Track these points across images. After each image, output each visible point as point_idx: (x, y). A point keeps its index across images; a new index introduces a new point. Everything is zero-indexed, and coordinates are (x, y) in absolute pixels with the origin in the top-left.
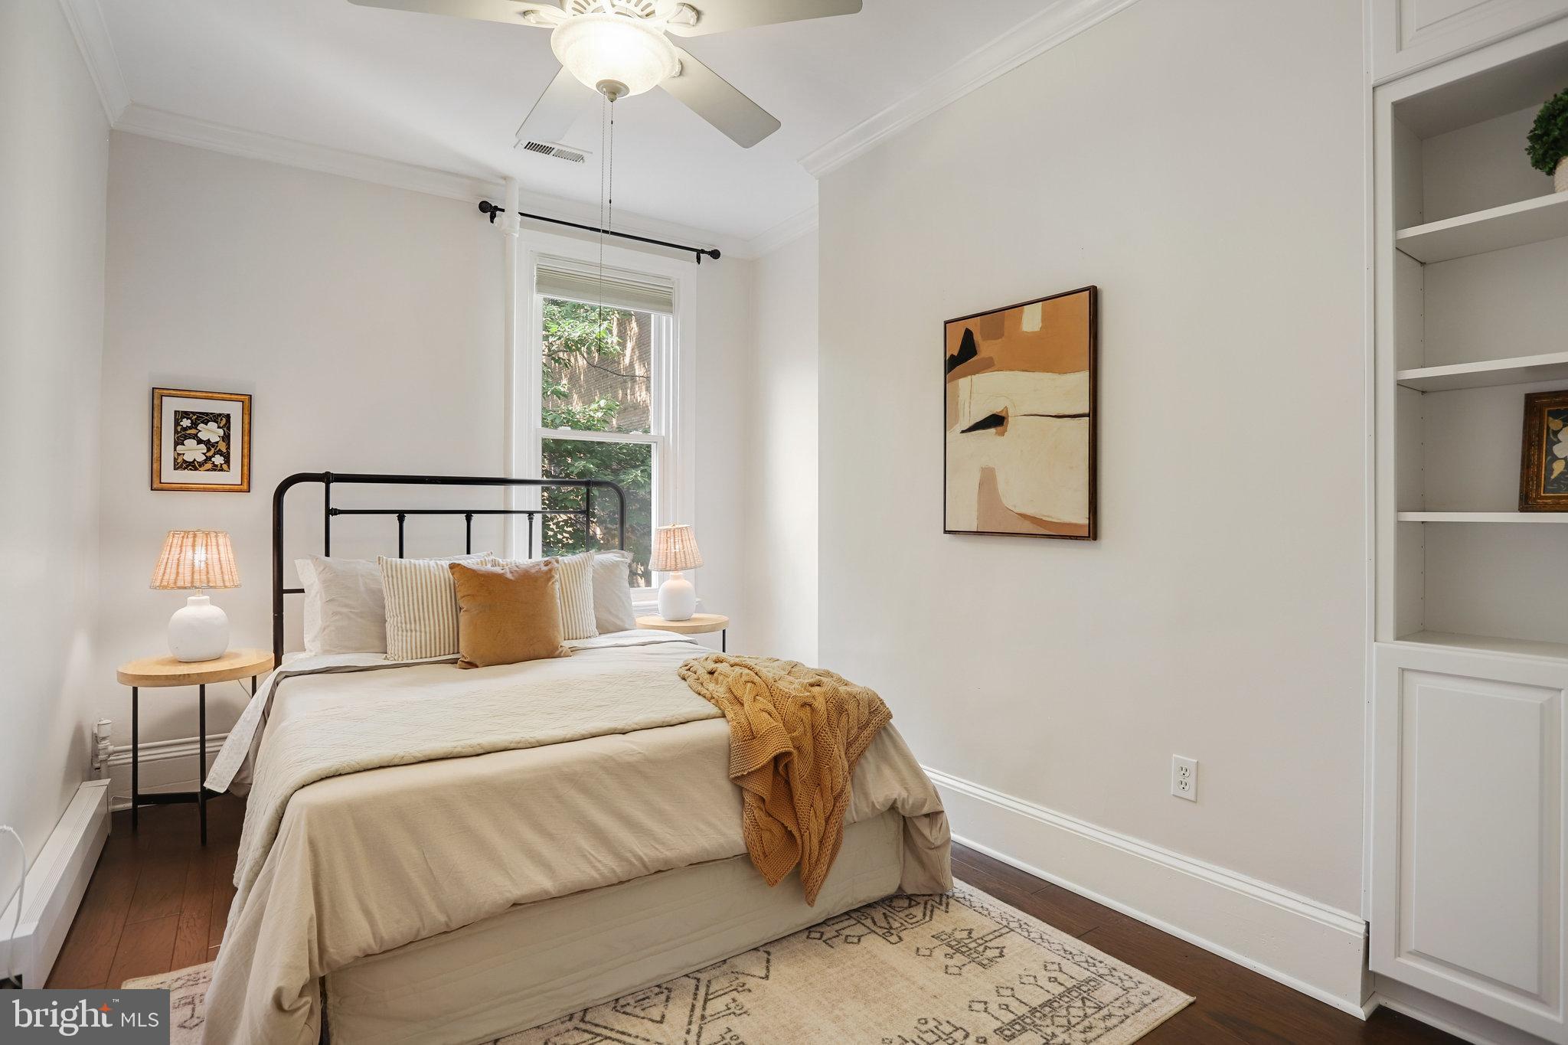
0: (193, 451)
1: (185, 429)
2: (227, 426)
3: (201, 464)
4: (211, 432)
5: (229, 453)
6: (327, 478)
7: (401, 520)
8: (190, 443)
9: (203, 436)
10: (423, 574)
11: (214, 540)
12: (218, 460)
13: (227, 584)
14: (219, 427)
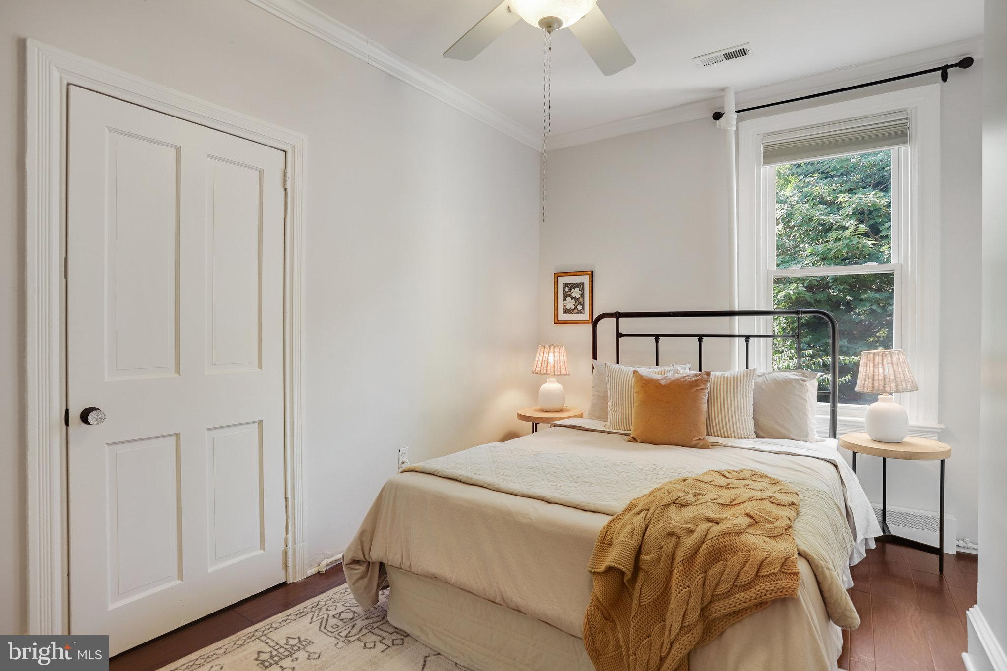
0: (570, 304)
1: (566, 292)
2: (583, 290)
3: (573, 310)
4: (576, 293)
5: (584, 303)
6: (618, 315)
7: (657, 340)
8: (569, 299)
9: (574, 295)
10: (624, 374)
11: (552, 350)
12: (580, 307)
13: (556, 373)
14: (580, 290)
